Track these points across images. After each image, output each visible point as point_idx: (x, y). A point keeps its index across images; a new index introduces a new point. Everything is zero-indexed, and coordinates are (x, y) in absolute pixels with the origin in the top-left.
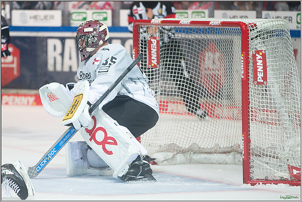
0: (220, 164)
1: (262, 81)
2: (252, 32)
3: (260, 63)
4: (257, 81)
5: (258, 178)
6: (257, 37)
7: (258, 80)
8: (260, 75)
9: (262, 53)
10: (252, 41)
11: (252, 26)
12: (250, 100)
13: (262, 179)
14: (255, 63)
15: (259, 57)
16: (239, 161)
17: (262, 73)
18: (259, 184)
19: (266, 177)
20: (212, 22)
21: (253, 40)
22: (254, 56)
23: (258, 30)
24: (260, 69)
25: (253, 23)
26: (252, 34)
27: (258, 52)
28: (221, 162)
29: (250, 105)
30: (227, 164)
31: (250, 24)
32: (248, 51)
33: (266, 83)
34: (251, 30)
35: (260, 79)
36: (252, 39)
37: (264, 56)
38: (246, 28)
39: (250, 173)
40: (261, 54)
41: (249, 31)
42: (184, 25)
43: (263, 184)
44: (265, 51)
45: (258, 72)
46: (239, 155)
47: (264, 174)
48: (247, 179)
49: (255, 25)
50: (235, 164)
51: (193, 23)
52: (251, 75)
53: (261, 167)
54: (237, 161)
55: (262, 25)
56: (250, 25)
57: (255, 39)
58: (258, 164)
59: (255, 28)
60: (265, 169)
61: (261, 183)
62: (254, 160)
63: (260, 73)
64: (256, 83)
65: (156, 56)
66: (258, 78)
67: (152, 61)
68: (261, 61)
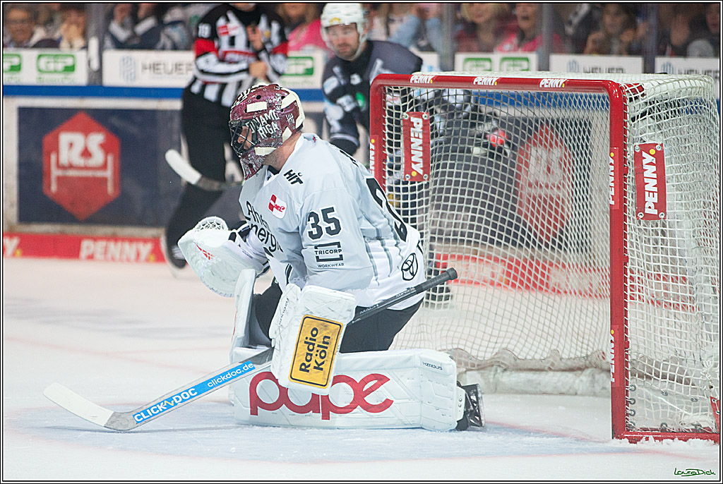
0: (562, 394)
1: (655, 212)
2: (635, 103)
3: (650, 171)
4: (644, 212)
5: (644, 426)
6: (643, 114)
7: (647, 211)
8: (651, 200)
9: (656, 150)
10: (633, 123)
11: (634, 91)
12: (629, 254)
13: (652, 430)
14: (640, 172)
15: (648, 158)
16: (604, 388)
17: (656, 194)
18: (647, 439)
19: (662, 425)
20: (546, 81)
21: (636, 121)
22: (638, 158)
23: (647, 99)
24: (651, 185)
25: (636, 84)
26: (633, 108)
27: (646, 148)
28: (563, 391)
29: (629, 266)
30: (576, 394)
31: (630, 86)
32: (625, 146)
33: (663, 217)
34: (631, 100)
35: (650, 207)
36: (633, 120)
37: (659, 156)
38: (620, 96)
39: (627, 415)
40: (652, 151)
41: (628, 101)
42: (483, 86)
43: (655, 438)
44: (662, 145)
45: (647, 193)
46: (604, 375)
47: (657, 419)
48: (621, 427)
49: (641, 89)
50: (595, 394)
51: (502, 81)
52: (631, 199)
53: (652, 403)
54: (598, 388)
55: (656, 89)
56: (628, 89)
57: (640, 119)
58: (645, 396)
59: (640, 94)
60: (660, 407)
61: (651, 437)
62: (635, 387)
63: (651, 194)
64: (641, 217)
65: (421, 154)
66: (647, 205)
67: (413, 166)
68: (654, 168)
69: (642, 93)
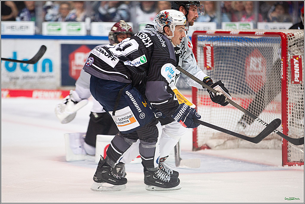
0: (263, 148)
1: (298, 81)
3: (296, 66)
4: (294, 81)
5: (294, 160)
6: (294, 44)
7: (295, 81)
8: (297, 76)
9: (299, 58)
10: (290, 48)
11: (290, 36)
12: (288, 97)
13: (297, 162)
14: (293, 66)
15: (296, 61)
16: (279, 146)
17: (299, 74)
18: (295, 165)
19: (301, 160)
20: (257, 33)
21: (291, 47)
22: (292, 61)
23: (296, 38)
24: (297, 71)
25: (291, 33)
26: (290, 42)
27: (295, 57)
28: (263, 147)
29: (288, 101)
30: (268, 148)
31: (289, 34)
32: (287, 56)
33: (301, 83)
34: (289, 39)
35: (296, 79)
36: (290, 47)
37: (300, 60)
38: (285, 37)
39: (288, 156)
40: (297, 58)
41: (288, 40)
42: (234, 35)
43: (298, 165)
44: (301, 56)
45: (295, 74)
46: (279, 141)
47: (299, 157)
48: (285, 161)
49: (293, 35)
50: (275, 148)
51: (241, 33)
52: (289, 76)
53: (297, 152)
54: (276, 146)
55: (299, 35)
56: (288, 35)
57: (293, 46)
58: (294, 149)
59: (293, 37)
60: (300, 153)
61: (297, 165)
62: (291, 146)
63: (297, 74)
64: (293, 83)
65: (211, 60)
66: (295, 78)
67: (208, 64)
68: (298, 65)
69: (294, 37)
